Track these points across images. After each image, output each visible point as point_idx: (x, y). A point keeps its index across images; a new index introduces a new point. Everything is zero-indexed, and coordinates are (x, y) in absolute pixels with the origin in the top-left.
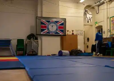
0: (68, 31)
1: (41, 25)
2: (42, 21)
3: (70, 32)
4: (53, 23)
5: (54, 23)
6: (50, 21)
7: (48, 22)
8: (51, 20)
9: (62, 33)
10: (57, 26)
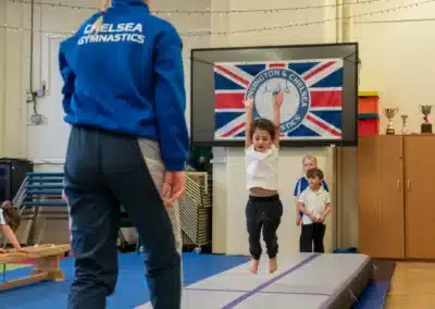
0: (390, 113)
1: (217, 92)
2: (220, 67)
3: (404, 117)
4: (281, 76)
5: (288, 73)
6: (263, 66)
7: (253, 74)
8: (267, 63)
9: (333, 132)
10: (301, 90)
